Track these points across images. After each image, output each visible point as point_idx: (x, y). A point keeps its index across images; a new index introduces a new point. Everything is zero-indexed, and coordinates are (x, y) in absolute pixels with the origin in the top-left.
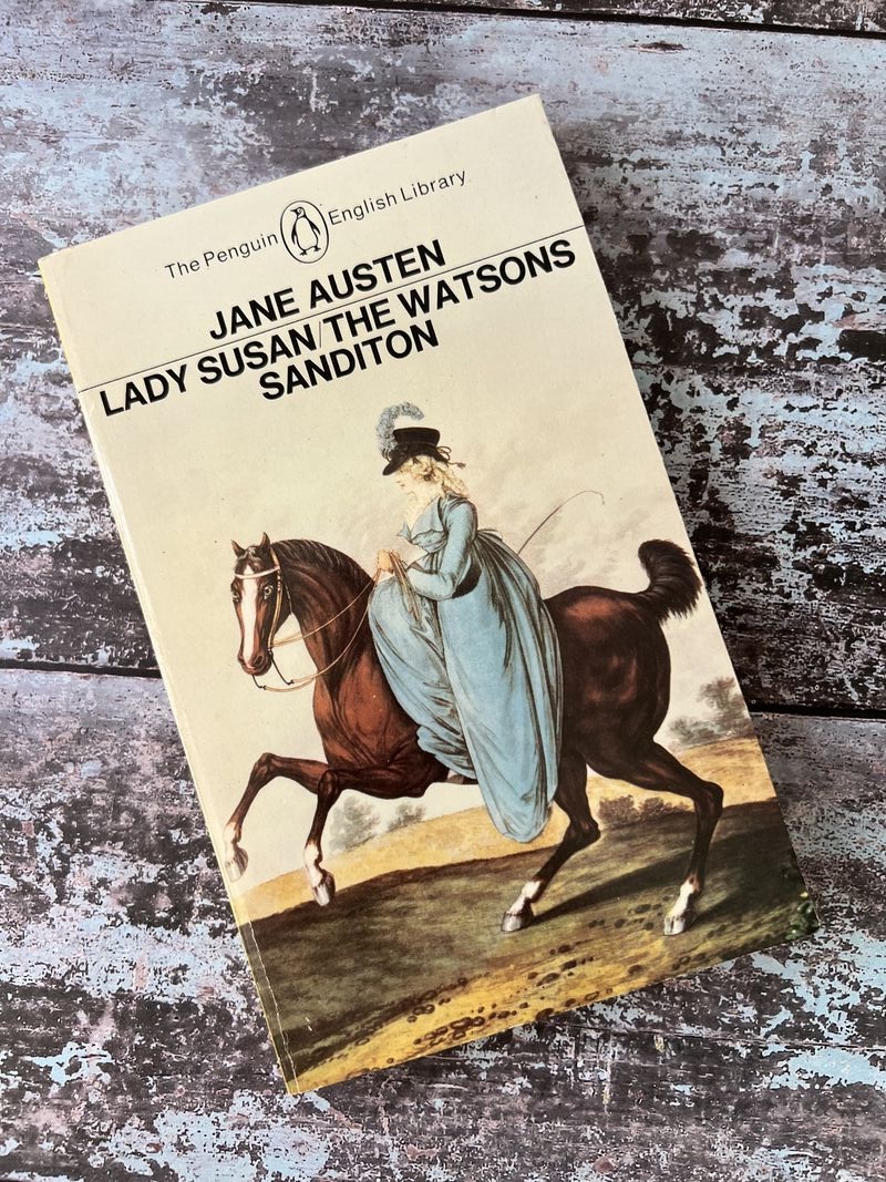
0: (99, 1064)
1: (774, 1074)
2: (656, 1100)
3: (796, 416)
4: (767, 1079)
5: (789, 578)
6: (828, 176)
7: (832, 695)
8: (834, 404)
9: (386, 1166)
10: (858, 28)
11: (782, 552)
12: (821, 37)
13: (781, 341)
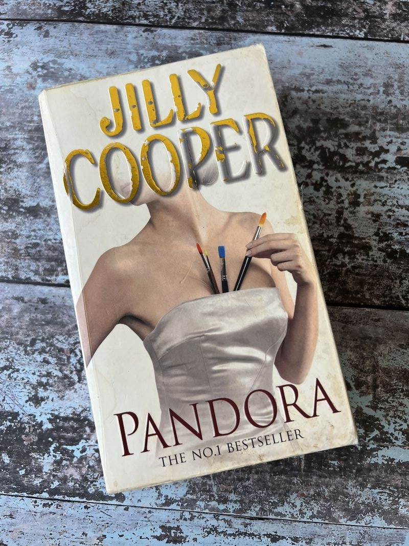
0: (94, 449)
1: (372, 457)
2: (323, 467)
3: (378, 190)
4: (369, 459)
5: (376, 254)
6: (390, 97)
7: (394, 301)
8: (394, 185)
9: (212, 493)
10: (402, 39)
11: (373, 244)
12: (387, 43)
13: (372, 161)
